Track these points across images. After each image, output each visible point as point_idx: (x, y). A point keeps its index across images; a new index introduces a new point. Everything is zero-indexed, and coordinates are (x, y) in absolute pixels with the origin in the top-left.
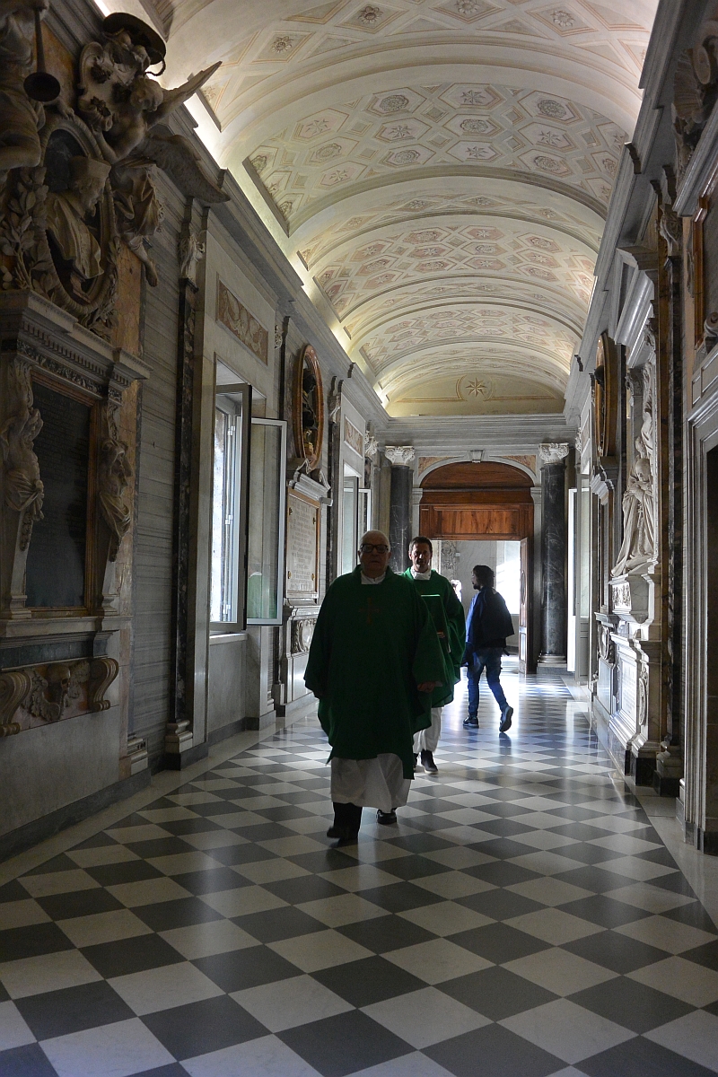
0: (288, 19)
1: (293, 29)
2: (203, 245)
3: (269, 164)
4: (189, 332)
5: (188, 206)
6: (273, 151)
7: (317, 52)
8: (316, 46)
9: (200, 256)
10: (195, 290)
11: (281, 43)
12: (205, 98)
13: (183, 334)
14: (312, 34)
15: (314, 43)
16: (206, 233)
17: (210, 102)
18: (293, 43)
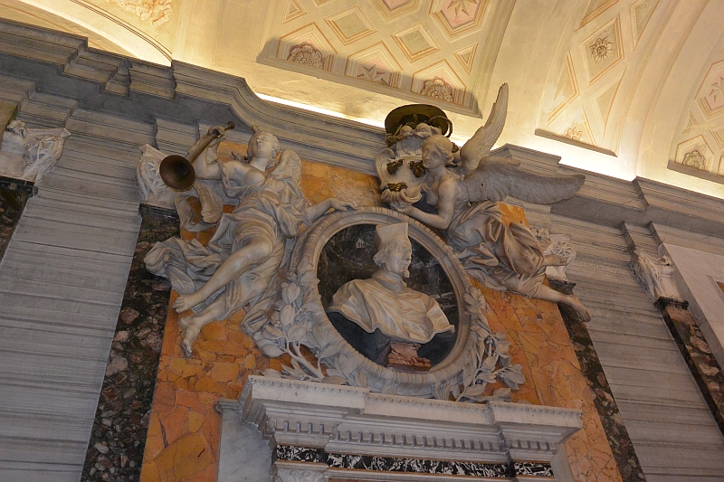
0: (583, 25)
1: (594, 29)
2: (665, 257)
3: (707, 154)
4: (700, 351)
5: (625, 234)
6: (699, 141)
7: (640, 29)
8: (634, 25)
9: (668, 269)
10: (685, 305)
11: (598, 48)
12: (572, 140)
13: (690, 358)
14: (618, 19)
15: (628, 24)
16: (663, 246)
17: (582, 140)
18: (609, 39)
